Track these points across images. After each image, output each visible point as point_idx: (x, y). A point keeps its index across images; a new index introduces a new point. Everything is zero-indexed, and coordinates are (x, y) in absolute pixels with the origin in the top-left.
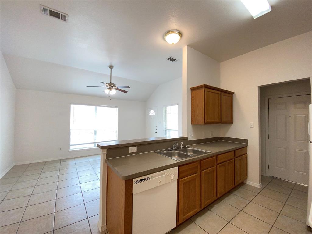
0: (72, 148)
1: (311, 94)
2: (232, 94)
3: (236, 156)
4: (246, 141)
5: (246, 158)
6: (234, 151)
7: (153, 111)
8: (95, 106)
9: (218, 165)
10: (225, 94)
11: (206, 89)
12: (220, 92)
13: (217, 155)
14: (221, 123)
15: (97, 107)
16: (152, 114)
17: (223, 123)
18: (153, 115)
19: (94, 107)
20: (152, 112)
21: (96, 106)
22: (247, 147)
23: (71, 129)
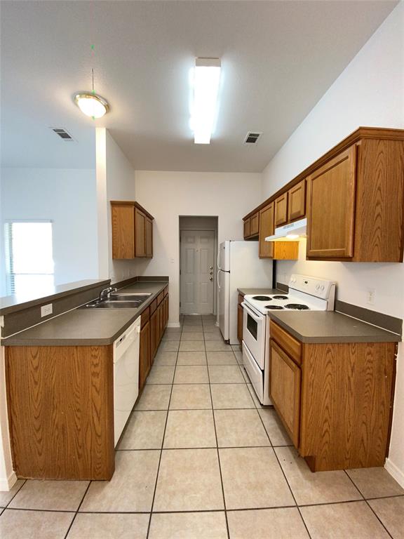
3: (164, 296)
4: (168, 279)
6: (164, 290)
9: (157, 308)
10: (148, 219)
11: (136, 209)
12: (145, 216)
13: (157, 297)
17: (147, 258)
22: (168, 285)
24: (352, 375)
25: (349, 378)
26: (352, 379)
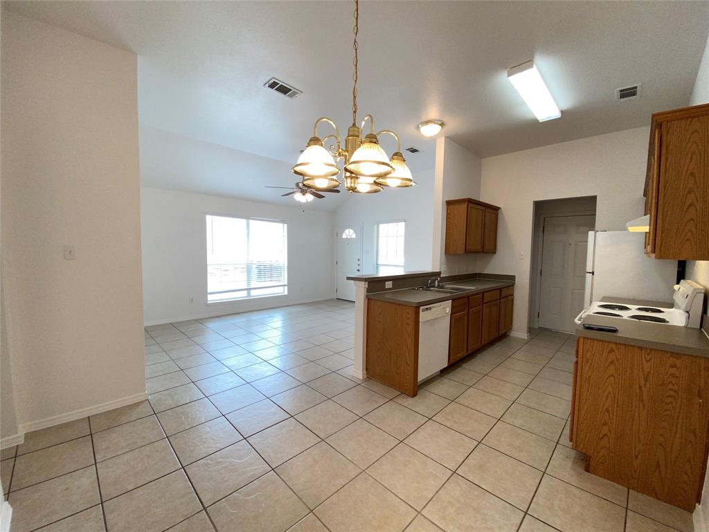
0: (211, 299)
1: (595, 215)
2: (497, 209)
3: (502, 296)
4: (513, 278)
5: (513, 300)
6: (500, 289)
7: (351, 231)
8: (246, 219)
9: (484, 305)
10: (490, 211)
11: (470, 204)
12: (484, 208)
13: (483, 293)
14: (483, 252)
15: (251, 221)
16: (349, 237)
17: (485, 253)
18: (351, 238)
19: (244, 221)
20: (349, 233)
21: (248, 218)
22: (513, 285)
23: (208, 262)
24: (645, 384)
25: (640, 387)
26: (645, 390)
